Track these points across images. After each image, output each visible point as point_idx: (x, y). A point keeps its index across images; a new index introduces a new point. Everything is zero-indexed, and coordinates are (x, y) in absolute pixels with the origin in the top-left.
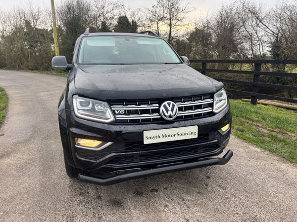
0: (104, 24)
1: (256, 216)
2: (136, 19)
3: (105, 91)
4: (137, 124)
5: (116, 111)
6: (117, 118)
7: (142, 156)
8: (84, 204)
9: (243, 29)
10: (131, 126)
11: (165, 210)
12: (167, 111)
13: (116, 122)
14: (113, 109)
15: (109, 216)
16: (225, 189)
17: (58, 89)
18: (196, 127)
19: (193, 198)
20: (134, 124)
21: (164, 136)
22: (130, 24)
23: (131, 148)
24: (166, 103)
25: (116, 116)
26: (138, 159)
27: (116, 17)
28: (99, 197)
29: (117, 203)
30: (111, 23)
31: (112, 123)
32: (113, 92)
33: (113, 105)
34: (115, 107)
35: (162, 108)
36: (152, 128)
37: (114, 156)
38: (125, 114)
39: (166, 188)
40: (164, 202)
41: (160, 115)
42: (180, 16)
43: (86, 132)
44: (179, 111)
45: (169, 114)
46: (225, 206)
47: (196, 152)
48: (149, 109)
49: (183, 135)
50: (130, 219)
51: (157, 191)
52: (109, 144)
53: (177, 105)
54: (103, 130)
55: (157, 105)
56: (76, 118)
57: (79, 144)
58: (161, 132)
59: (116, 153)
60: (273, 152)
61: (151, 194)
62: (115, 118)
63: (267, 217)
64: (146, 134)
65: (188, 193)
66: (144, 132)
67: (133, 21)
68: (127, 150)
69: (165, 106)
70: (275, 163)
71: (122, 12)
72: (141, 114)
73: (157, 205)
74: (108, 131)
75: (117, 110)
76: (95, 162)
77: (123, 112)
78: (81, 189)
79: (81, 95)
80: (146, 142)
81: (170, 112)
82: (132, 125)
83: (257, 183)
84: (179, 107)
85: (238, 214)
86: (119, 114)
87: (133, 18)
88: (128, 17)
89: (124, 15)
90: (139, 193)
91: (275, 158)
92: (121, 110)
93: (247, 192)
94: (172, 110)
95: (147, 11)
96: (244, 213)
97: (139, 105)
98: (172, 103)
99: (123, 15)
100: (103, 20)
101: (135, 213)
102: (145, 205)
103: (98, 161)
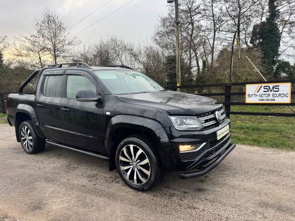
6: (203, 126)
14: (200, 120)
29: (200, 190)
31: (201, 130)
33: (198, 118)
38: (205, 123)
41: (216, 120)
48: (211, 118)
52: (204, 144)
57: (181, 151)
64: (218, 133)
72: (210, 121)
76: (195, 160)
79: (174, 115)
80: (218, 138)
90: (202, 181)
94: (220, 117)
103: (197, 159)
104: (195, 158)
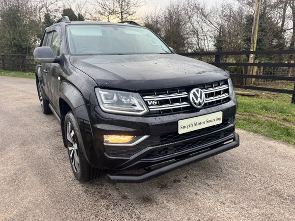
0: (47, 16)
1: (276, 188)
2: (83, 12)
3: (135, 80)
4: (170, 115)
5: (148, 102)
6: (151, 110)
7: (175, 146)
8: (112, 207)
9: (189, 25)
10: (165, 117)
11: (198, 197)
12: (197, 99)
13: (149, 114)
14: (145, 100)
15: (147, 214)
16: (238, 170)
17: (7, 89)
18: (221, 113)
19: (216, 182)
20: (168, 115)
21: (196, 124)
22: (76, 17)
23: (166, 140)
24: (194, 90)
25: (149, 107)
26: (172, 150)
27: (61, 10)
28: (125, 197)
29: (147, 200)
30: (55, 16)
31: (145, 116)
32: (144, 82)
33: (144, 96)
34: (147, 98)
35: (191, 95)
36: (185, 117)
37: (151, 150)
38: (157, 104)
39: (186, 177)
40: (192, 190)
41: (190, 103)
42: (132, 10)
43: (117, 127)
44: (206, 97)
45: (198, 101)
46: (246, 184)
47: (218, 138)
48: (179, 98)
49: (211, 121)
50: (169, 212)
51: (179, 181)
52: (145, 137)
53: (204, 92)
54: (138, 123)
55: (185, 93)
56: (103, 114)
57: (107, 142)
58: (193, 120)
59: (153, 146)
60: (256, 132)
61: (175, 185)
62: (149, 109)
63: (285, 188)
64: (181, 123)
65: (208, 178)
66: (179, 121)
67: (79, 15)
68: (163, 142)
69: (194, 94)
70: (264, 141)
71: (66, 4)
72: (172, 103)
73: (187, 194)
74: (144, 123)
75: (150, 101)
76: (128, 158)
77: (156, 103)
78: (100, 193)
79: (103, 87)
80: (181, 131)
81: (199, 99)
82: (166, 115)
83: (259, 161)
84: (206, 94)
85: (261, 189)
86: (152, 105)
87: (79, 11)
88: (74, 9)
89: (70, 8)
90: (163, 187)
91: (260, 137)
92: (153, 101)
93: (256, 169)
94: (201, 98)
95: (97, 4)
96: (265, 188)
97: (170, 94)
98: (200, 90)
99: (67, 7)
100: (46, 12)
101: (171, 206)
102: (176, 197)
103: (132, 158)
104: (130, 155)
